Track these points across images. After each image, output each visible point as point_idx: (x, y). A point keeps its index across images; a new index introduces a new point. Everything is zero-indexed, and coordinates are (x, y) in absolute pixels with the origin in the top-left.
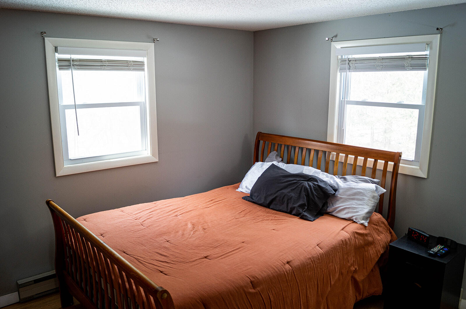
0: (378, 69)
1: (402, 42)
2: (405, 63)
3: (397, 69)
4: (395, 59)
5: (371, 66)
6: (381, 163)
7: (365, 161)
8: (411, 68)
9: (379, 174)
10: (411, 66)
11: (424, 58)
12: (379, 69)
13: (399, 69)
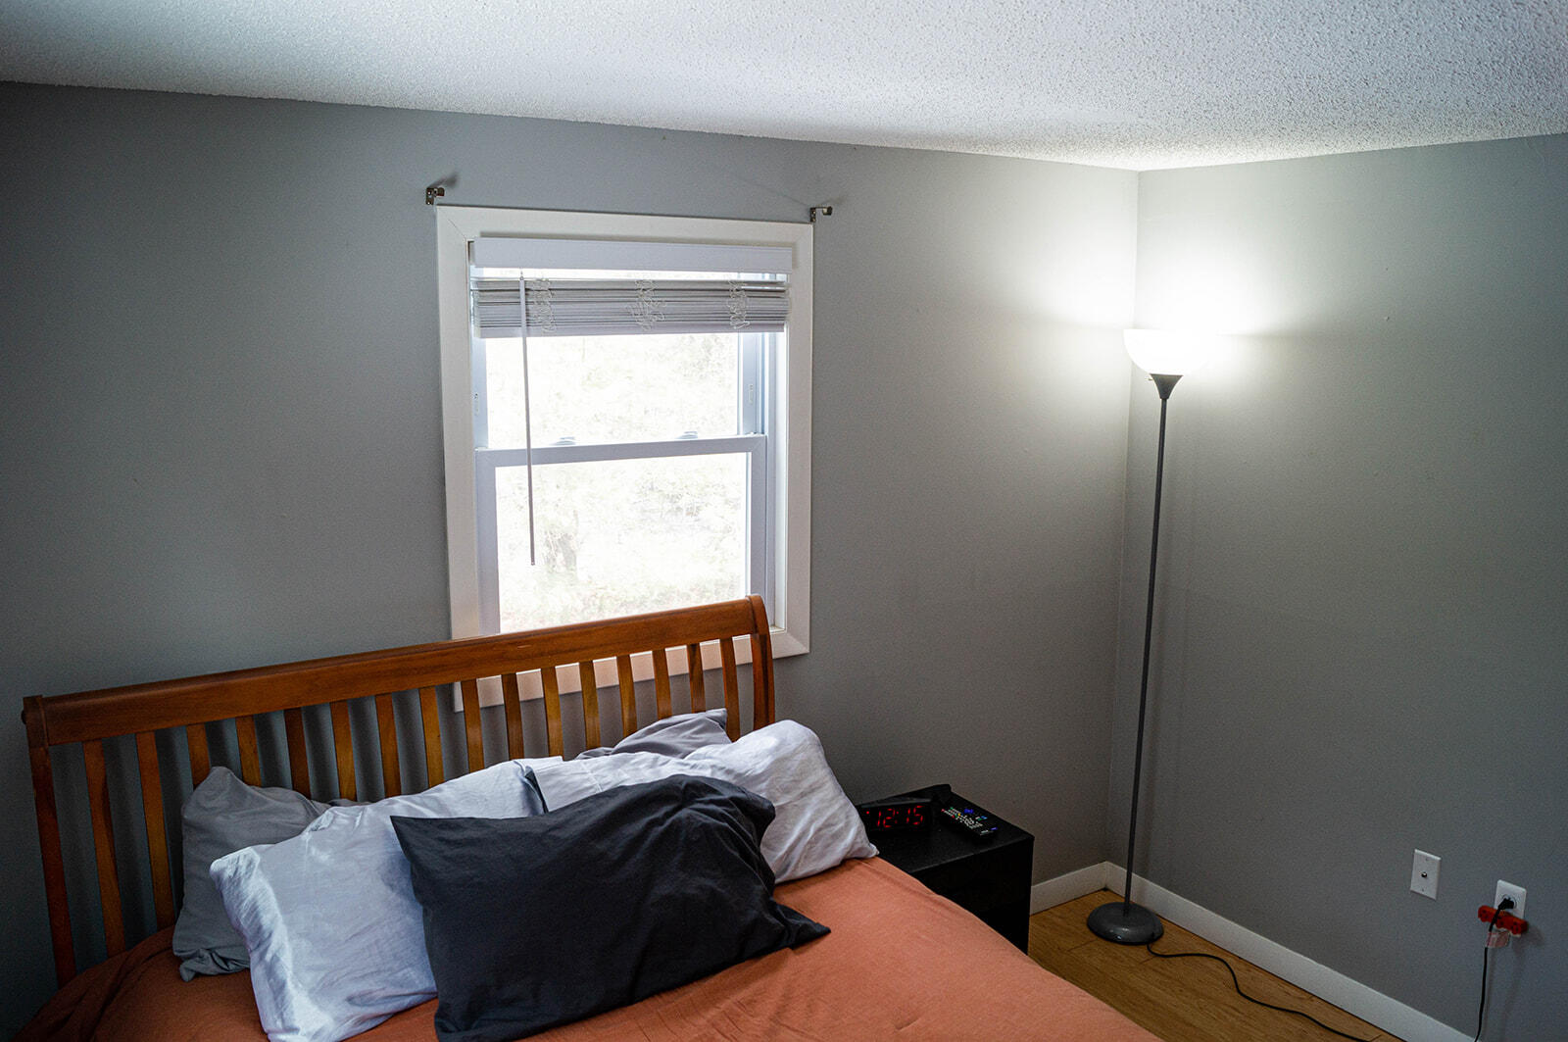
0: (639, 326)
1: (705, 236)
2: (732, 305)
3: (693, 325)
4: (693, 293)
5: (616, 314)
6: (711, 651)
7: (660, 661)
8: (749, 322)
9: (713, 687)
10: (747, 319)
11: (775, 291)
12: (645, 326)
13: (699, 325)
